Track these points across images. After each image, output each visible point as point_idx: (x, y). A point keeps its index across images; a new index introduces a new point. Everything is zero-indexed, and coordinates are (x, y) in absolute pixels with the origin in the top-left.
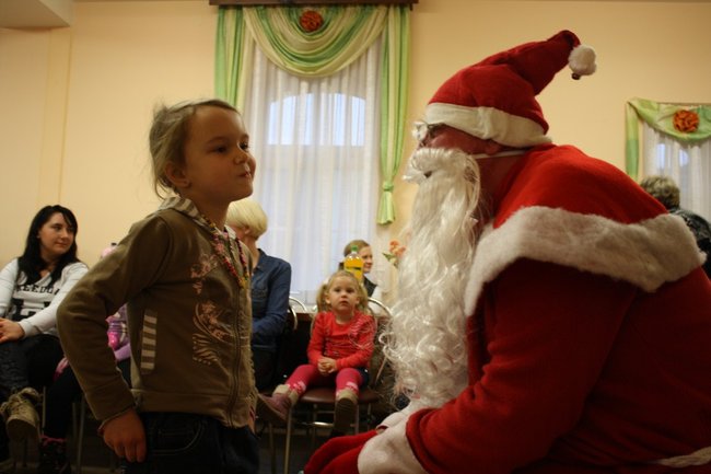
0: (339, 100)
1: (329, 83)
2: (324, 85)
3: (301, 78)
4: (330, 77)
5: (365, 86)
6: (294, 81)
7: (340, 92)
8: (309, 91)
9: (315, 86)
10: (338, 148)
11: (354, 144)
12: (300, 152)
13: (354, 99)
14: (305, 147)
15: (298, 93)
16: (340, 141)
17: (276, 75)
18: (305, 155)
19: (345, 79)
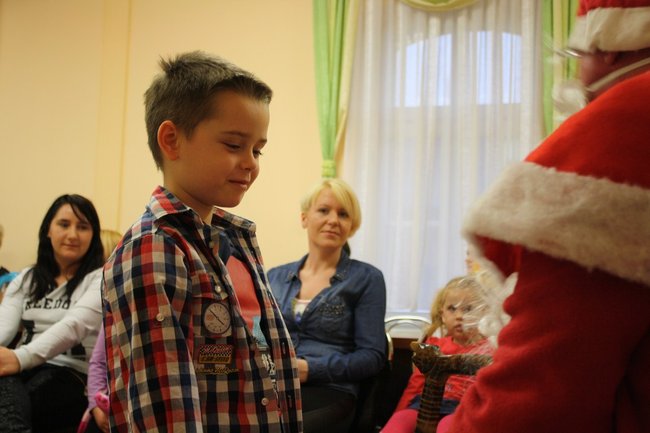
0: (484, 40)
1: (469, 16)
2: (462, 20)
3: (429, 13)
4: (470, 9)
5: (520, 18)
6: (420, 17)
7: (484, 28)
8: (442, 31)
9: (449, 23)
10: (483, 108)
11: (506, 100)
12: (431, 116)
13: (504, 35)
14: (438, 109)
15: (427, 36)
16: (485, 97)
17: (395, 12)
18: (438, 120)
19: (491, 10)
